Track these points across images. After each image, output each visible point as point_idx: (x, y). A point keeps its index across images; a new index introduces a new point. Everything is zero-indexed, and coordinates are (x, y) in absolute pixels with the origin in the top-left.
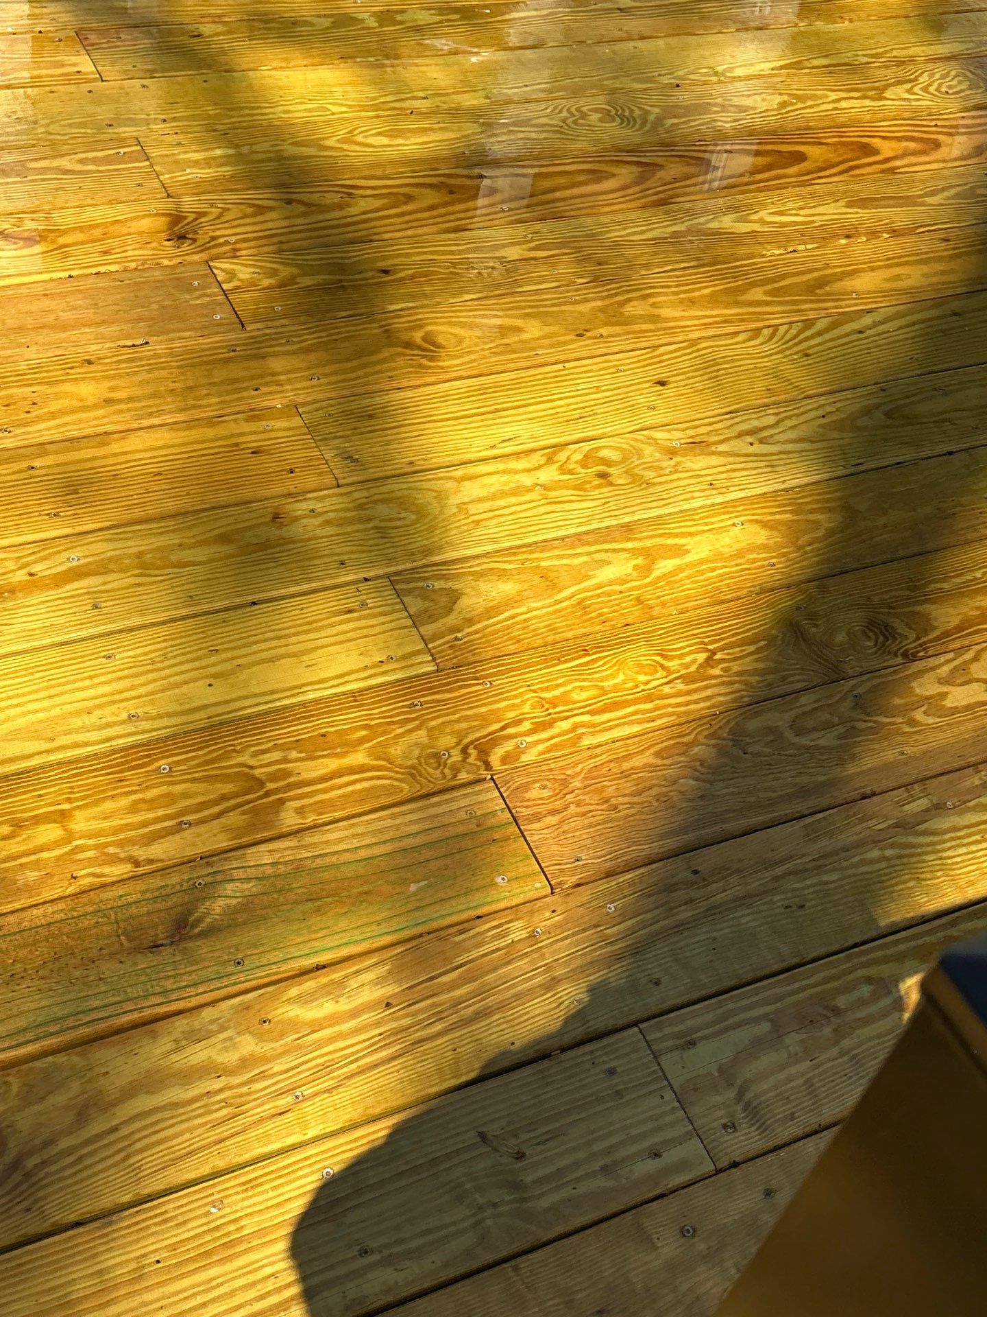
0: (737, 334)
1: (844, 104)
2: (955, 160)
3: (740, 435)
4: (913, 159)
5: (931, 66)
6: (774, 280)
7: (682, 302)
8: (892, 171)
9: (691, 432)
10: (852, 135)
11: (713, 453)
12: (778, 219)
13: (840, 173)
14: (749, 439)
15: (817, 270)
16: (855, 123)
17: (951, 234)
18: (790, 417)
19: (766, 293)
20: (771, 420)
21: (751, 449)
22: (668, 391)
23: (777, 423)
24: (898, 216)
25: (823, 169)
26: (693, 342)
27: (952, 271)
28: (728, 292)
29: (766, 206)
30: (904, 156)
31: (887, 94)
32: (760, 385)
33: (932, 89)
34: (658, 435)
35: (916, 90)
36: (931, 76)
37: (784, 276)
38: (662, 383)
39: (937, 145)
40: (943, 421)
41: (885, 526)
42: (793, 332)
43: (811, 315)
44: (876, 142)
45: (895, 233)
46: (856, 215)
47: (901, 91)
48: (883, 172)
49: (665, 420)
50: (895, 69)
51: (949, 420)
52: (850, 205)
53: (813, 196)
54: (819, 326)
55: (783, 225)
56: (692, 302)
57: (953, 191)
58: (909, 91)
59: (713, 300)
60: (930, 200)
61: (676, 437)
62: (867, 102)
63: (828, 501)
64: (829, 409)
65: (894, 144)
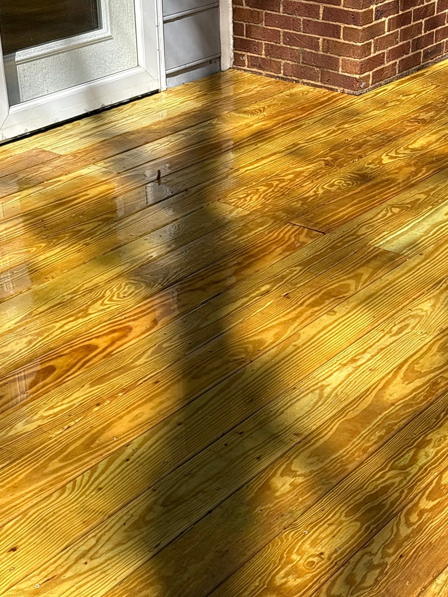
0: (51, 495)
1: (66, 327)
2: (144, 333)
3: (77, 561)
4: (119, 343)
5: (109, 285)
6: (62, 451)
7: (8, 490)
8: (109, 354)
9: (44, 574)
10: (79, 343)
11: (64, 581)
12: (51, 412)
13: (79, 369)
14: (84, 561)
15: (87, 433)
16: (77, 336)
17: (158, 377)
18: (104, 534)
19: (61, 461)
20: (93, 541)
21: (87, 567)
22: (19, 553)
23: (97, 541)
24: (123, 380)
25: (68, 371)
26: (25, 513)
27: (168, 399)
28: (36, 471)
29: (40, 408)
30: (113, 343)
31: (90, 311)
32: (77, 522)
33: (115, 298)
34: (22, 586)
35: (106, 302)
36: (111, 291)
37: (67, 446)
38: (14, 549)
39: (130, 329)
40: (198, 493)
41: (189, 578)
42: (86, 478)
43: (94, 463)
44: (94, 342)
45: (125, 390)
46: (97, 390)
47: (97, 305)
48: (104, 357)
49: (24, 574)
50: (89, 295)
51: (202, 491)
52: (92, 385)
53: (67, 389)
54: (101, 467)
55: (56, 414)
56: (15, 487)
57: (150, 352)
58: (102, 304)
59: (29, 480)
60: (138, 363)
61: (36, 581)
62: (81, 320)
63: (147, 579)
64: (126, 518)
65: (105, 338)
